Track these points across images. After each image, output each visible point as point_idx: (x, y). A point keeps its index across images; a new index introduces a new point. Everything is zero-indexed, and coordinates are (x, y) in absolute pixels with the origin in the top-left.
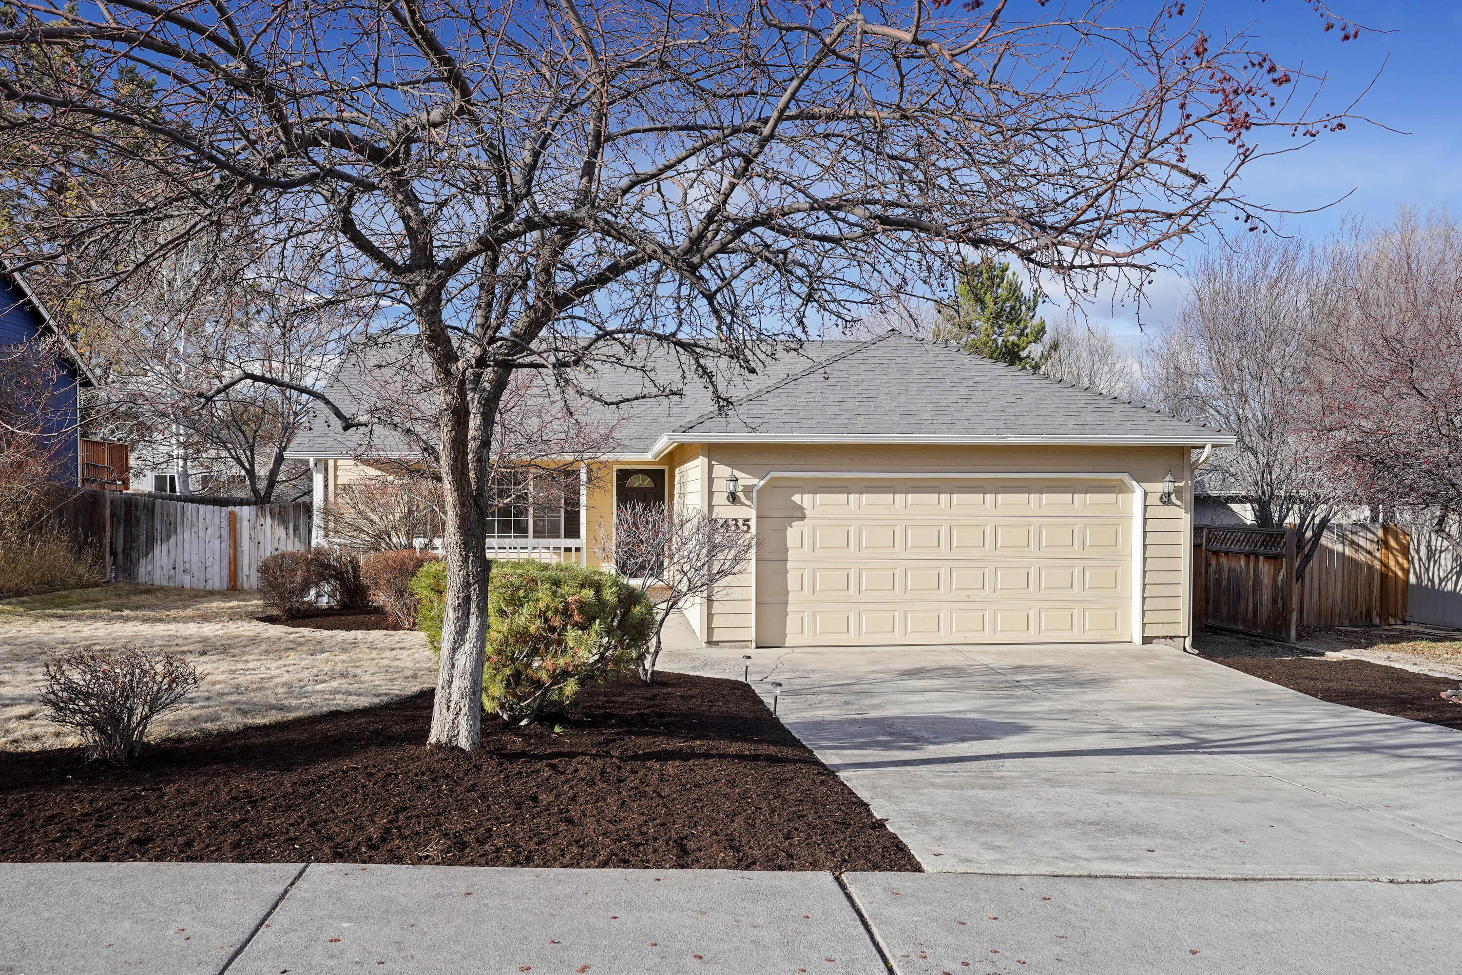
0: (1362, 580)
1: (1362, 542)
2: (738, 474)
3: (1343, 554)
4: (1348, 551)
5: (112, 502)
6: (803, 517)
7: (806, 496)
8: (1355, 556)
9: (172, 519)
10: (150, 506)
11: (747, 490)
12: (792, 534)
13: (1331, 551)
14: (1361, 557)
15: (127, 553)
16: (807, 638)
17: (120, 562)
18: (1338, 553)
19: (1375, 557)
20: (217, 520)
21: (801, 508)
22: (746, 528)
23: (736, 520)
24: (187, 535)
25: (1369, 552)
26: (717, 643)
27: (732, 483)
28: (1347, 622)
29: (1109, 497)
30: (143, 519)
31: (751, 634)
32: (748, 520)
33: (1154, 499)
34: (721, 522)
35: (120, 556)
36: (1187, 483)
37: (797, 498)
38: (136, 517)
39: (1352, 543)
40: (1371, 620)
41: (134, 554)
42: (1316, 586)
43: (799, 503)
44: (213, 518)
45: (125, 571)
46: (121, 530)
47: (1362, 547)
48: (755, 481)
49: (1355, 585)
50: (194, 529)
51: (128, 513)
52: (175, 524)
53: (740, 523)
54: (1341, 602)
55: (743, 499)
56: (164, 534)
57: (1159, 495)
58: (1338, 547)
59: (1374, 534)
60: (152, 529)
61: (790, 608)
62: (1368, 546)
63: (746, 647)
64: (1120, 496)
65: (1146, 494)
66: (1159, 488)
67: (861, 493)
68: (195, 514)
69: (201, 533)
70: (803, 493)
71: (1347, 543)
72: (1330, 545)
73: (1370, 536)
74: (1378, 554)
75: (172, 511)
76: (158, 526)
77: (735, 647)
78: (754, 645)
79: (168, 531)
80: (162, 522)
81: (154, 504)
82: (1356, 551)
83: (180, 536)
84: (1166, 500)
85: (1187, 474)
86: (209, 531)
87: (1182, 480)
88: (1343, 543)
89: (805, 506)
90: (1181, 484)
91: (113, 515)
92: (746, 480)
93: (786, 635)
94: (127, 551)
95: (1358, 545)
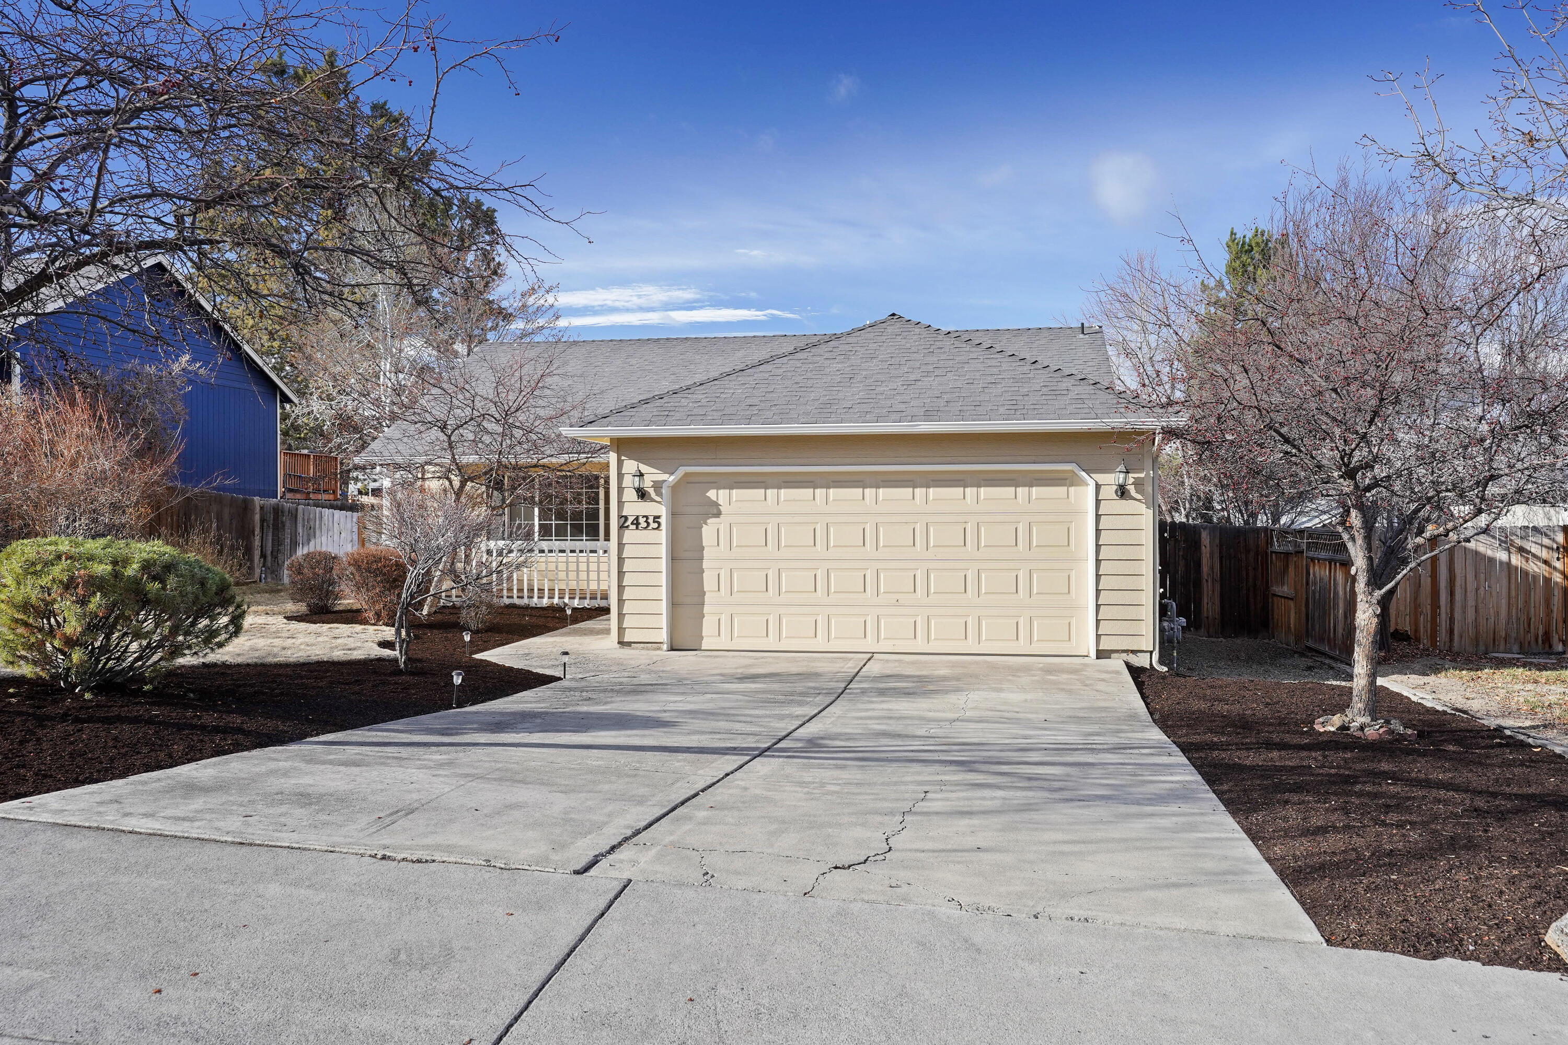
0: (1537, 596)
1: (1535, 549)
2: (644, 468)
3: (1509, 564)
4: (1516, 560)
5: (262, 508)
6: (718, 514)
7: (721, 492)
8: (1525, 566)
9: (312, 523)
10: (294, 512)
11: (657, 486)
12: (708, 531)
13: (1492, 560)
14: (1535, 567)
15: (275, 557)
16: (723, 642)
17: (269, 564)
18: (1501, 562)
19: (1555, 568)
20: (349, 525)
21: (716, 504)
22: (656, 525)
23: (647, 517)
24: (324, 539)
25: (1546, 562)
26: (629, 644)
27: (637, 479)
28: (1516, 648)
29: (1060, 491)
30: (288, 524)
31: (663, 636)
32: (659, 517)
33: (1109, 492)
34: (631, 519)
35: (269, 558)
36: (1148, 474)
37: (712, 494)
38: (282, 522)
39: (1521, 550)
40: (1550, 646)
41: (280, 556)
42: (1471, 602)
43: (715, 499)
44: (346, 523)
45: (273, 572)
46: (270, 534)
47: (1534, 556)
48: (665, 477)
49: (1527, 602)
50: (330, 533)
51: (276, 518)
52: (314, 529)
53: (651, 520)
54: (1508, 623)
55: (653, 495)
56: (305, 538)
57: (1115, 487)
58: (1502, 556)
59: (1554, 540)
60: (295, 534)
61: (706, 609)
62: (1544, 554)
63: (659, 649)
64: (1072, 489)
65: (1098, 487)
66: (1112, 480)
67: (779, 488)
68: (331, 519)
69: (336, 537)
70: (718, 488)
71: (1513, 550)
72: (1489, 553)
73: (1546, 541)
74: (1558, 565)
75: (311, 516)
76: (300, 530)
77: (648, 649)
78: (665, 647)
79: (309, 535)
80: (303, 526)
81: (297, 509)
82: (1527, 560)
83: (318, 540)
84: (1122, 492)
85: (1148, 463)
86: (343, 535)
87: (1141, 470)
88: (1508, 550)
89: (720, 502)
90: (1142, 475)
91: (263, 520)
92: (652, 475)
93: (702, 638)
94: (275, 553)
95: (1528, 552)
